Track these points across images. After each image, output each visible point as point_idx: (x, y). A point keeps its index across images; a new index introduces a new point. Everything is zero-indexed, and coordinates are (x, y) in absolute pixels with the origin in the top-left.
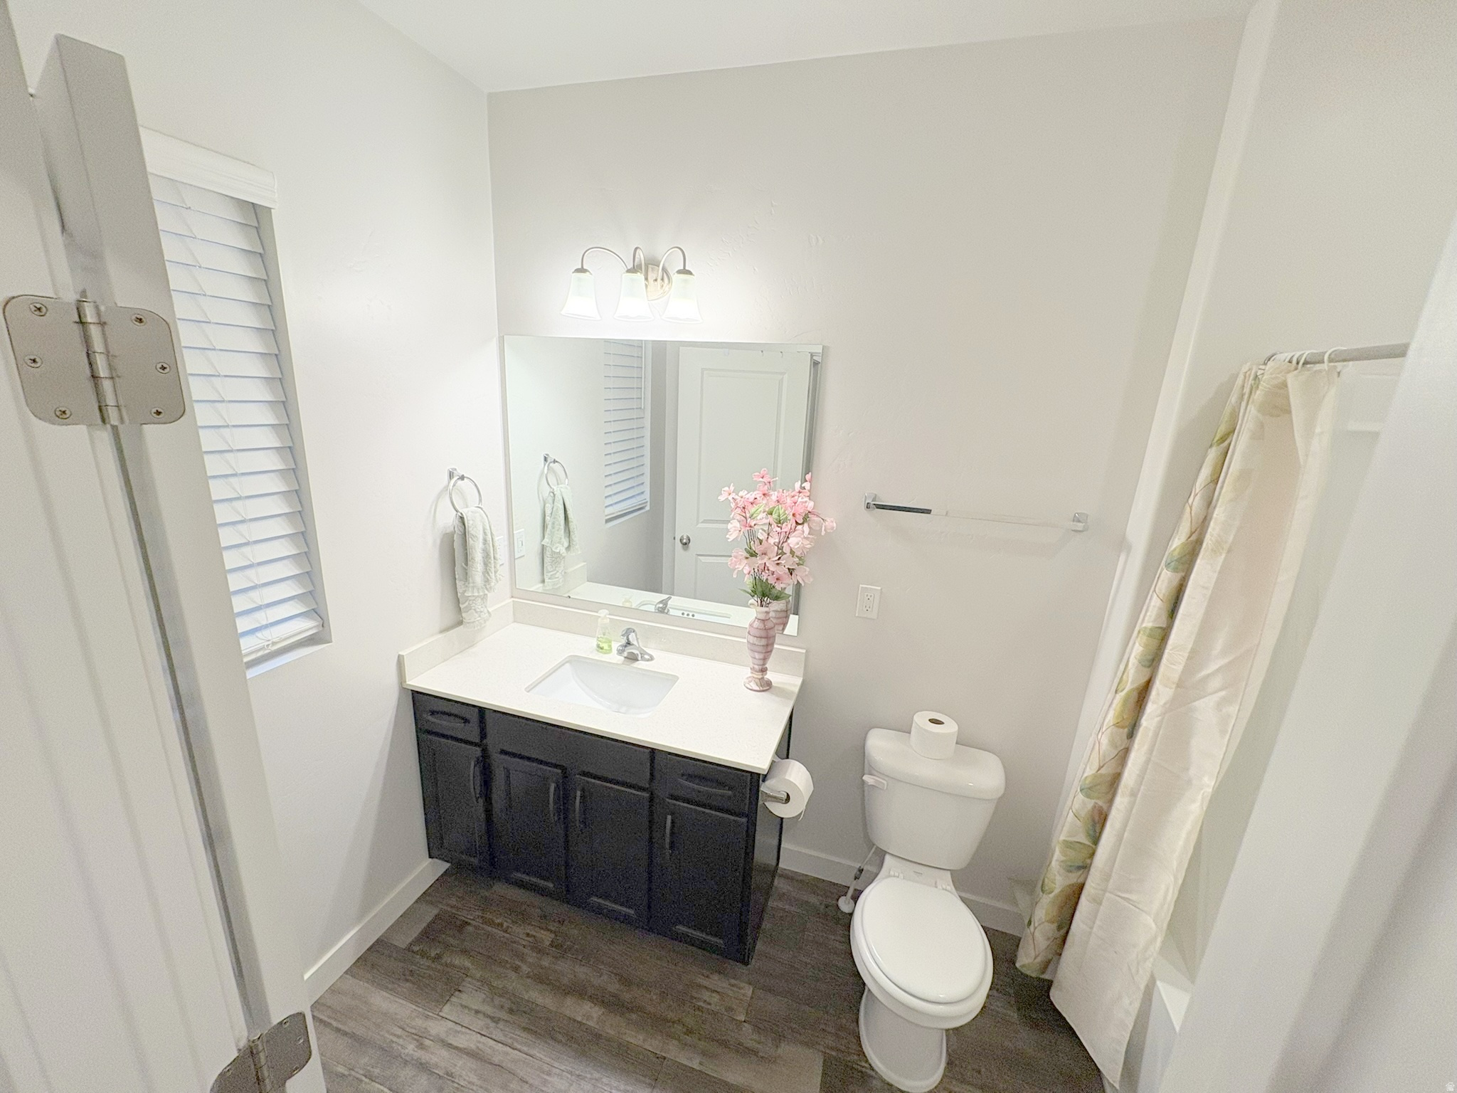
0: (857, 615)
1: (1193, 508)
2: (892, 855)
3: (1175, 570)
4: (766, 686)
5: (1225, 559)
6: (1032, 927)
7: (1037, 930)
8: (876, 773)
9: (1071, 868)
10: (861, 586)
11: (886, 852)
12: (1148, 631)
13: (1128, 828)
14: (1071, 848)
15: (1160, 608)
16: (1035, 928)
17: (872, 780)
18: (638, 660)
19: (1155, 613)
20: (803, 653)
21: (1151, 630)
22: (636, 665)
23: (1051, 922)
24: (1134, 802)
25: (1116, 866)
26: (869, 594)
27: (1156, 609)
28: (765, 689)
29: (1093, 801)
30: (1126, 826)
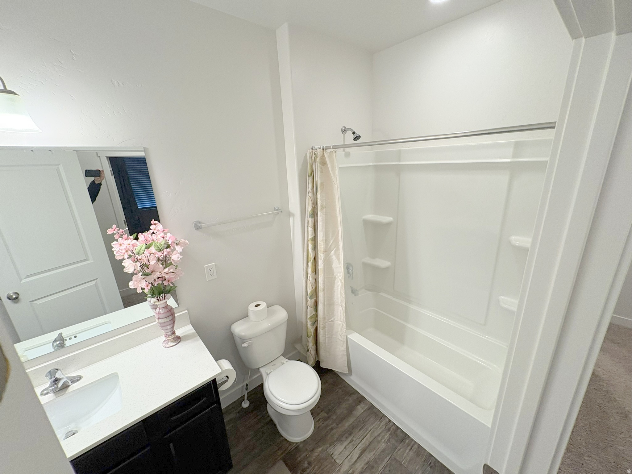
0: (207, 280)
1: (311, 197)
2: (262, 367)
3: (312, 218)
4: (178, 339)
5: (325, 210)
6: (309, 351)
7: (311, 351)
8: (246, 341)
9: (313, 325)
10: (205, 266)
11: (259, 368)
12: (311, 239)
13: (325, 300)
14: (312, 318)
15: (312, 231)
16: (311, 350)
17: (247, 344)
18: (69, 386)
19: (311, 233)
20: (187, 312)
21: (312, 238)
22: (70, 389)
23: (314, 345)
24: (325, 292)
25: (326, 314)
26: (210, 268)
27: (311, 231)
28: (179, 341)
29: (313, 300)
30: (325, 301)
